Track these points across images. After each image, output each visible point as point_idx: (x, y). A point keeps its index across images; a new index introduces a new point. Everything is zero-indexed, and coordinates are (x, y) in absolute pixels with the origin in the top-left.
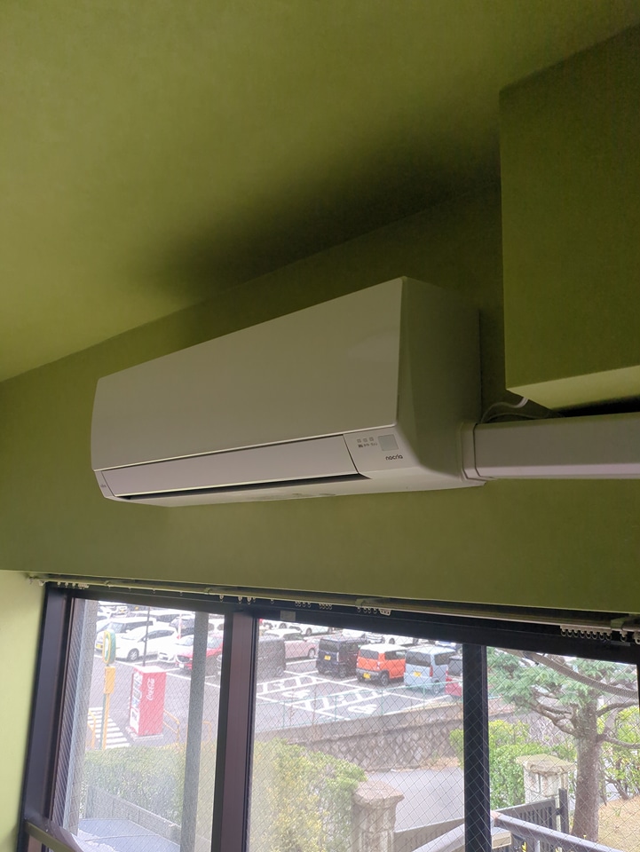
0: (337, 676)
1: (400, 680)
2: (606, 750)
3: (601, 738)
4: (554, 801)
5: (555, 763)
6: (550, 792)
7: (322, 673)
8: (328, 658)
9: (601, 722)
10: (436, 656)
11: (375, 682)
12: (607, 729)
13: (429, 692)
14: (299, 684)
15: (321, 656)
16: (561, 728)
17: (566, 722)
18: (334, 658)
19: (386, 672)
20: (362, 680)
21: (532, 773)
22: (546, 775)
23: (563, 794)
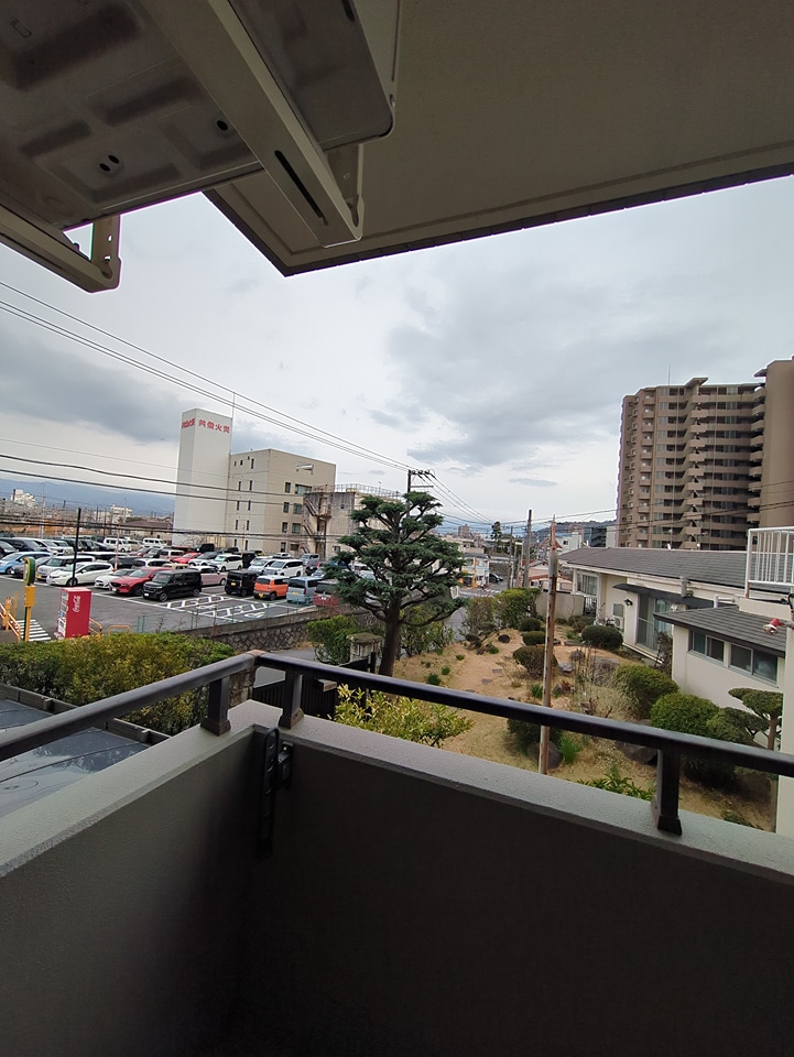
0: (240, 596)
1: (284, 597)
2: (404, 630)
3: (401, 622)
4: (367, 660)
5: (370, 637)
6: (366, 655)
7: (229, 594)
8: (233, 584)
9: (402, 613)
10: (309, 582)
11: (267, 599)
12: (405, 616)
13: (302, 604)
14: (210, 601)
15: (229, 583)
16: (378, 617)
17: (381, 613)
18: (238, 584)
19: (275, 592)
20: (257, 597)
21: (355, 645)
22: (364, 645)
23: (373, 655)
